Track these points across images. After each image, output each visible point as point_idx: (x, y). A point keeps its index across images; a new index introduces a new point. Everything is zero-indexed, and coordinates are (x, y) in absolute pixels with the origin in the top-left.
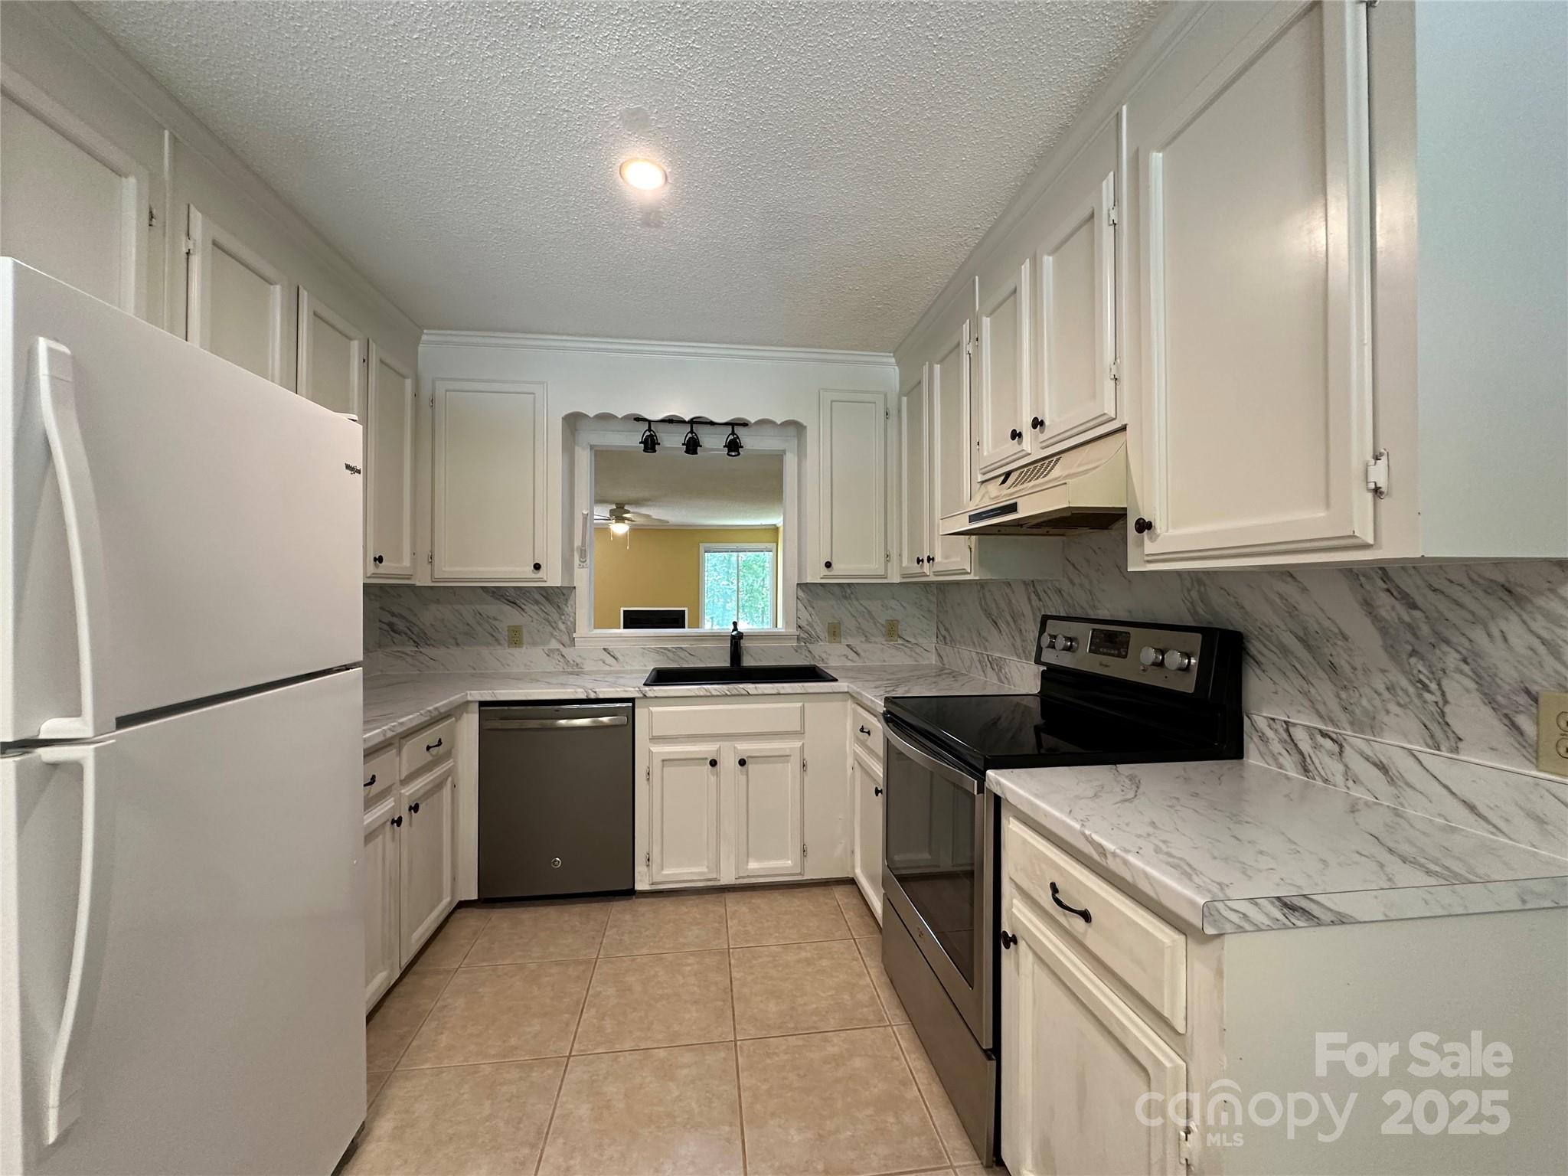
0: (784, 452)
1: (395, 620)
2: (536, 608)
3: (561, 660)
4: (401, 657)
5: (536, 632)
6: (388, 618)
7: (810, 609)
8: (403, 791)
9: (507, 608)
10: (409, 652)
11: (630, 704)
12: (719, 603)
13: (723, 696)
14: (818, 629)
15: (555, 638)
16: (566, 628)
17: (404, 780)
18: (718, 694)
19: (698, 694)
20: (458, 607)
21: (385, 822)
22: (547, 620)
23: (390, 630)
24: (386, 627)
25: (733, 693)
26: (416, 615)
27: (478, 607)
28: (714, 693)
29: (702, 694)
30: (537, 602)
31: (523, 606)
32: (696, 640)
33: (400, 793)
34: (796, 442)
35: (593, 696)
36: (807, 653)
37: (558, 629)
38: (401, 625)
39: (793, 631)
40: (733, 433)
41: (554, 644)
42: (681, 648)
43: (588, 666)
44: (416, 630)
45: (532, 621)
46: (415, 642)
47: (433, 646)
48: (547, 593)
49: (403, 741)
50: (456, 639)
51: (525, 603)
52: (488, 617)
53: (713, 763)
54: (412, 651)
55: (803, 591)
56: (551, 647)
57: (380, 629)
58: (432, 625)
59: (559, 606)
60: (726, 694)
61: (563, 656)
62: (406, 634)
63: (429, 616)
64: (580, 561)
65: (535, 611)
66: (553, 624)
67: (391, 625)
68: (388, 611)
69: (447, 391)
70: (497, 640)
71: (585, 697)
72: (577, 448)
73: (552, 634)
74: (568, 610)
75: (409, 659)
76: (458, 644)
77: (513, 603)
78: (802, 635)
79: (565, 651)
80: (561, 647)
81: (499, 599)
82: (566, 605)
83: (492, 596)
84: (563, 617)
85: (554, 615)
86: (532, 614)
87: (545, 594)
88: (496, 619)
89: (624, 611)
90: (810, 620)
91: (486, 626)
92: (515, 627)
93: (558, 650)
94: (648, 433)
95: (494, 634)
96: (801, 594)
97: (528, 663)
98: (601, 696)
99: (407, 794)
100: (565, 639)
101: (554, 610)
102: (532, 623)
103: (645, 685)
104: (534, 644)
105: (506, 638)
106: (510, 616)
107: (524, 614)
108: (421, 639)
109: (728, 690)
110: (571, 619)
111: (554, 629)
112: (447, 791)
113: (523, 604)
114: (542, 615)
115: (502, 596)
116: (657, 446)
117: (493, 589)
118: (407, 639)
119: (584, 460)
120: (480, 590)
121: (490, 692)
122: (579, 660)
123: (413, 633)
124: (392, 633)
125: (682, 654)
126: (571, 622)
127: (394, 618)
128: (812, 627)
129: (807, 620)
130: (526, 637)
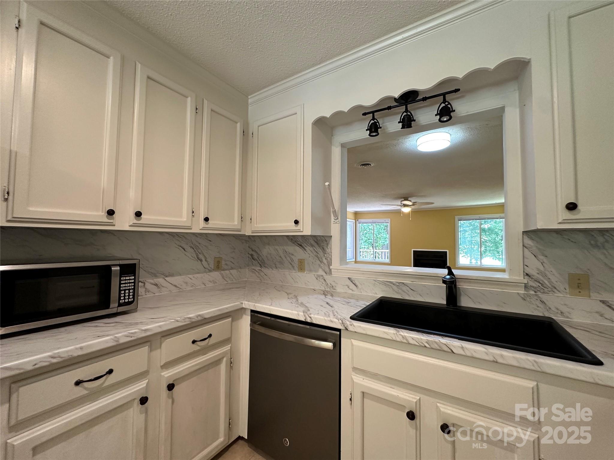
0: (503, 109)
1: (253, 253)
2: (311, 249)
3: (323, 282)
4: (254, 272)
5: (312, 263)
6: (251, 252)
7: (541, 257)
8: (162, 374)
9: (297, 248)
10: (257, 270)
11: (338, 333)
12: (475, 248)
13: (420, 346)
14: (553, 279)
15: (321, 268)
16: (327, 262)
17: (162, 366)
18: (417, 344)
19: (394, 339)
20: (277, 247)
21: (134, 399)
22: (317, 256)
23: (251, 258)
24: (250, 256)
25: (433, 347)
26: (260, 251)
27: (285, 248)
28: (412, 342)
29: (398, 339)
30: (312, 246)
31: (306, 248)
32: (416, 278)
33: (161, 375)
34: (517, 95)
35: (309, 320)
36: (538, 303)
37: (323, 262)
38: (255, 256)
39: (520, 278)
40: (444, 101)
41: (321, 272)
42: (403, 283)
43: (340, 289)
44: (260, 258)
45: (310, 257)
46: (260, 265)
47: (267, 268)
48: (317, 239)
49: (163, 339)
50: (275, 264)
51: (306, 245)
52: (289, 253)
53: (411, 416)
54: (258, 269)
55: (531, 239)
56: (319, 274)
57: (248, 257)
58: (266, 256)
59: (323, 248)
60: (425, 346)
61: (325, 280)
62: (257, 260)
63: (267, 251)
64: (334, 219)
65: (311, 251)
66: (320, 259)
67: (252, 255)
68: (251, 249)
69: (259, 126)
70: (293, 267)
71: (304, 320)
72: (332, 147)
73: (320, 265)
74: (328, 251)
75: (257, 273)
76: (276, 268)
77: (300, 245)
78: (531, 283)
79: (326, 277)
80: (324, 274)
81: (294, 243)
82: (327, 247)
83: (291, 241)
84: (326, 255)
85: (321, 253)
86: (310, 252)
87: (316, 240)
88: (293, 255)
89: (413, 251)
90: (542, 268)
91: (288, 259)
92: (301, 260)
93: (322, 276)
94: (372, 122)
95: (292, 263)
96: (528, 242)
97: (307, 282)
98: (314, 322)
99: (166, 376)
100: (327, 270)
101: (321, 251)
102: (309, 258)
103: (352, 318)
104: (311, 271)
105: (297, 266)
106: (298, 253)
107: (305, 252)
108: (262, 264)
109: (427, 342)
110: (330, 256)
111: (321, 262)
112: (223, 366)
113: (306, 247)
114: (315, 253)
115: (296, 241)
116: (379, 130)
117: (292, 237)
118: (257, 263)
119: (336, 153)
120: (285, 238)
121: (253, 304)
122: (333, 284)
123: (259, 260)
124: (253, 260)
125: (405, 288)
126: (330, 258)
127: (253, 252)
128: (545, 276)
129: (538, 269)
130: (306, 266)
